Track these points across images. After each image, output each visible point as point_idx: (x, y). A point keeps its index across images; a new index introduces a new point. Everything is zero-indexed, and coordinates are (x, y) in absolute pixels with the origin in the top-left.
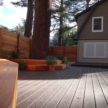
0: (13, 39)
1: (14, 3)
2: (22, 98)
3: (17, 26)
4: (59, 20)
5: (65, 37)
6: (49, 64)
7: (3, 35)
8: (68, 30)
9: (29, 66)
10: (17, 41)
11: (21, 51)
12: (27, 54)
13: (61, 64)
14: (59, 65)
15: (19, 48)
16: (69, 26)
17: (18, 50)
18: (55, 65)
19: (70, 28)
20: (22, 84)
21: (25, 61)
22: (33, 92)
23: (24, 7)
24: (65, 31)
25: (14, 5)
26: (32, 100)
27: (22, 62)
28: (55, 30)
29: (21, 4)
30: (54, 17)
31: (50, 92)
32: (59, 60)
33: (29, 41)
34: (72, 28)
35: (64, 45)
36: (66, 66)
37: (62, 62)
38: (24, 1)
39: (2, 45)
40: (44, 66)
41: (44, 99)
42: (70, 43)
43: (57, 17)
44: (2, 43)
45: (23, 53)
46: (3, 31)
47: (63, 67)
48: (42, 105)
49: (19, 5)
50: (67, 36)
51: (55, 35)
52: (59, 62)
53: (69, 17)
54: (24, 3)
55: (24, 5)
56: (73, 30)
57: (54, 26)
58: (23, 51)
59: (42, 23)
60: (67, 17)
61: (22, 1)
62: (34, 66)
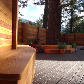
0: (35, 30)
1: (35, 4)
2: (38, 72)
3: (38, 20)
4: (70, 12)
5: (76, 25)
6: (60, 49)
7: (28, 28)
8: (79, 19)
9: (46, 50)
10: (37, 32)
11: (40, 39)
12: (45, 41)
13: (71, 48)
14: (69, 49)
15: (39, 37)
16: (79, 16)
17: (38, 38)
18: (65, 50)
19: (80, 18)
20: (40, 62)
21: (42, 46)
22: (46, 68)
23: (42, 5)
24: (76, 20)
25: (35, 5)
26: (44, 74)
27: (40, 47)
28: (67, 20)
29: (40, 3)
30: (66, 10)
31: (58, 69)
32: (69, 45)
33: (46, 31)
34: (82, 17)
35: (75, 32)
36: (75, 50)
37: (72, 46)
38: (42, 1)
39: (27, 35)
40: (56, 50)
41: (53, 74)
42: (81, 30)
43: (69, 9)
44: (28, 34)
45: (42, 40)
46: (28, 25)
47: (72, 51)
48: (51, 78)
49: (39, 4)
50: (77, 24)
51: (67, 24)
52: (69, 47)
53: (79, 8)
54: (42, 2)
55: (42, 4)
56: (83, 18)
57: (66, 17)
58: (42, 39)
59: (55, 17)
60: (77, 8)
61: (41, 1)
62: (49, 50)
